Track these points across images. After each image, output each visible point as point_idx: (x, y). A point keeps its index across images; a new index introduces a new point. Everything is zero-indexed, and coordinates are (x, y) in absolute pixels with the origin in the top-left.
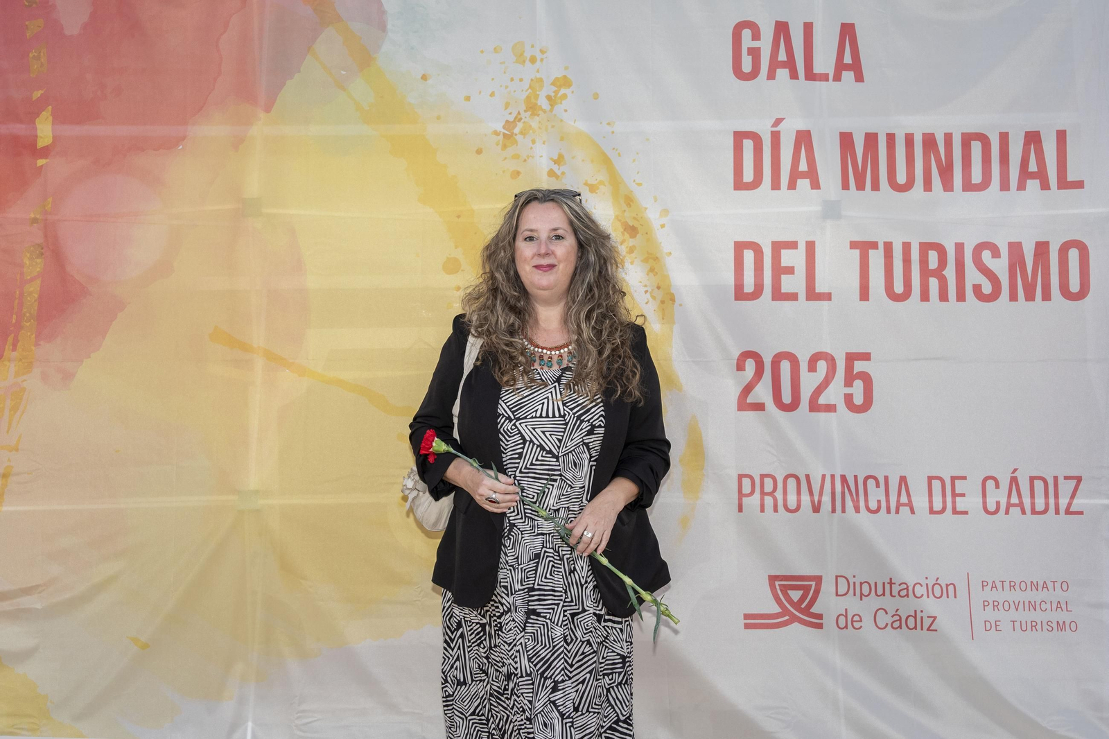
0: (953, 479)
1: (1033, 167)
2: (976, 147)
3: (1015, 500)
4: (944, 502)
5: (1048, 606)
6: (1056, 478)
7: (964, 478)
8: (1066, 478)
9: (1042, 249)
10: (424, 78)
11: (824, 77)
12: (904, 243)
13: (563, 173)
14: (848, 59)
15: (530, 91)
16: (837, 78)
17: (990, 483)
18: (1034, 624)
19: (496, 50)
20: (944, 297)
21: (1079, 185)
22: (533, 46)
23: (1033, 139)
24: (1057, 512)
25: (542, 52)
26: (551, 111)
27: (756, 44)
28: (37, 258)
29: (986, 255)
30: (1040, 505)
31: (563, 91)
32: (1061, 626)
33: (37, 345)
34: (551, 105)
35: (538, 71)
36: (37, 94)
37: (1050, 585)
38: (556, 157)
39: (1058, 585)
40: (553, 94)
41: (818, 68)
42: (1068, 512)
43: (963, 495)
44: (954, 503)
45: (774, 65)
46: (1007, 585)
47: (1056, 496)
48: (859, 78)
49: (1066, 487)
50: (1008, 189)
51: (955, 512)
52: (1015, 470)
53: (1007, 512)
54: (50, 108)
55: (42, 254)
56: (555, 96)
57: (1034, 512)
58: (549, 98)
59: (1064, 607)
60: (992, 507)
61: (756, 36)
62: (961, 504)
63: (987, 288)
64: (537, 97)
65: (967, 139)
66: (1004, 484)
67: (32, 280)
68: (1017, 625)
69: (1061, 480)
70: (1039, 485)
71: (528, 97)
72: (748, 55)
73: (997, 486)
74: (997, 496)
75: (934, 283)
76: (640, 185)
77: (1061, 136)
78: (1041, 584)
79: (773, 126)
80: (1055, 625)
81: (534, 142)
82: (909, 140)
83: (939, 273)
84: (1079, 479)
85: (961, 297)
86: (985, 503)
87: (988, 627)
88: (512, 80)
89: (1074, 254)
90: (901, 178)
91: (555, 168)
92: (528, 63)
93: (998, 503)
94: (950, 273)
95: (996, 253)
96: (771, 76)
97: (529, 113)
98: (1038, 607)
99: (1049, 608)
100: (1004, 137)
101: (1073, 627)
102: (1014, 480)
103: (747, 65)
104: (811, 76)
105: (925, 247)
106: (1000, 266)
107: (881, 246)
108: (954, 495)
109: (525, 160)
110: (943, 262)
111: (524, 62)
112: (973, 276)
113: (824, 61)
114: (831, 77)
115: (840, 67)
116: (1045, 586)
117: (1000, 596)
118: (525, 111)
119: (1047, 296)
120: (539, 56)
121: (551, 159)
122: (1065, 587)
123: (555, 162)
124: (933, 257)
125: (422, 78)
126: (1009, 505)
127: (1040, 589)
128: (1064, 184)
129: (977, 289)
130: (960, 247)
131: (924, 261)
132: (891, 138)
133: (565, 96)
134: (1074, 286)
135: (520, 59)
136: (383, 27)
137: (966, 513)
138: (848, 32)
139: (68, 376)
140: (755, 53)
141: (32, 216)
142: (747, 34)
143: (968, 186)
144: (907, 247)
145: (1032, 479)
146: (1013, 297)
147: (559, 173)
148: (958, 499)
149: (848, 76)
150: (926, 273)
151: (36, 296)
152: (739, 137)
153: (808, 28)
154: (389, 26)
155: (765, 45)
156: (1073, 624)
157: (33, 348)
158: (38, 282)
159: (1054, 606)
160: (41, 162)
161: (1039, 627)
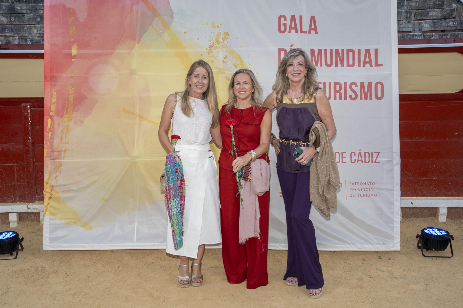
0: (342, 153)
1: (367, 60)
2: (351, 54)
3: (360, 159)
4: (339, 159)
5: (368, 189)
6: (372, 152)
7: (345, 152)
8: (375, 152)
9: (370, 84)
10: (185, 33)
11: (306, 32)
12: (329, 82)
13: (227, 61)
14: (313, 27)
15: (217, 36)
16: (310, 32)
17: (353, 154)
18: (364, 195)
19: (206, 24)
20: (341, 99)
21: (381, 65)
22: (218, 23)
23: (368, 51)
24: (372, 162)
25: (221, 24)
26: (223, 42)
27: (285, 22)
28: (73, 88)
29: (353, 86)
30: (367, 161)
31: (227, 36)
32: (372, 195)
33: (73, 113)
34: (223, 41)
35: (219, 30)
36: (72, 40)
37: (369, 183)
38: (225, 57)
39: (371, 184)
40: (224, 37)
41: (304, 30)
42: (375, 162)
43: (345, 157)
44: (342, 159)
45: (291, 28)
46: (357, 184)
47: (372, 158)
48: (316, 32)
49: (375, 155)
50: (360, 67)
51: (342, 162)
52: (360, 150)
53: (358, 163)
54: (76, 44)
55: (74, 87)
56: (225, 38)
57: (365, 162)
58: (223, 38)
59: (373, 190)
60: (353, 161)
61: (285, 20)
62: (344, 160)
63: (353, 96)
64: (219, 38)
65: (348, 51)
66: (357, 154)
67: (71, 94)
68: (359, 195)
69: (373, 153)
70: (367, 154)
71: (216, 38)
72: (283, 25)
73: (355, 155)
74: (355, 158)
75: (338, 94)
76: (250, 65)
77: (376, 50)
78: (367, 183)
79: (290, 47)
80: (370, 195)
81: (218, 52)
82: (331, 51)
83: (339, 92)
84: (379, 153)
85: (346, 99)
86: (351, 160)
87: (351, 196)
88: (211, 33)
89: (379, 86)
90: (329, 63)
91: (224, 60)
92: (216, 28)
93: (355, 160)
94: (343, 91)
95: (356, 86)
96: (290, 32)
97: (217, 43)
98: (365, 190)
99: (369, 190)
100: (359, 51)
101: (376, 195)
102: (360, 153)
103: (282, 29)
104: (302, 32)
105: (335, 84)
106: (357, 89)
107: (322, 83)
108: (342, 157)
109: (215, 57)
110: (341, 88)
111: (215, 27)
112: (349, 92)
113: (306, 28)
114: (308, 32)
115: (310, 29)
116: (368, 184)
117: (355, 187)
118: (215, 43)
119: (371, 99)
120: (220, 26)
121: (223, 57)
122: (373, 184)
123: (224, 58)
124: (338, 86)
125: (184, 33)
126: (358, 160)
127: (366, 185)
128: (377, 65)
129: (351, 96)
130: (346, 84)
131: (335, 88)
132: (326, 50)
133: (227, 38)
134: (379, 95)
135: (214, 27)
136: (172, 17)
137: (346, 163)
138: (313, 18)
139: (82, 122)
140: (285, 25)
141: (71, 75)
142: (282, 19)
143: (348, 65)
144: (330, 83)
145: (365, 153)
146: (361, 99)
147: (226, 61)
148: (343, 159)
149: (313, 32)
150: (335, 92)
151: (72, 99)
152: (280, 50)
153: (301, 17)
154: (174, 17)
155: (288, 22)
156: (375, 195)
157: (72, 114)
158: (73, 95)
159: (370, 190)
160: (73, 60)
161: (365, 196)
